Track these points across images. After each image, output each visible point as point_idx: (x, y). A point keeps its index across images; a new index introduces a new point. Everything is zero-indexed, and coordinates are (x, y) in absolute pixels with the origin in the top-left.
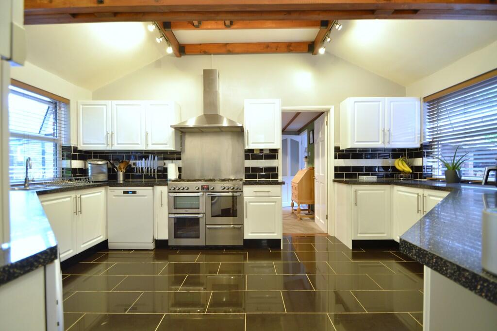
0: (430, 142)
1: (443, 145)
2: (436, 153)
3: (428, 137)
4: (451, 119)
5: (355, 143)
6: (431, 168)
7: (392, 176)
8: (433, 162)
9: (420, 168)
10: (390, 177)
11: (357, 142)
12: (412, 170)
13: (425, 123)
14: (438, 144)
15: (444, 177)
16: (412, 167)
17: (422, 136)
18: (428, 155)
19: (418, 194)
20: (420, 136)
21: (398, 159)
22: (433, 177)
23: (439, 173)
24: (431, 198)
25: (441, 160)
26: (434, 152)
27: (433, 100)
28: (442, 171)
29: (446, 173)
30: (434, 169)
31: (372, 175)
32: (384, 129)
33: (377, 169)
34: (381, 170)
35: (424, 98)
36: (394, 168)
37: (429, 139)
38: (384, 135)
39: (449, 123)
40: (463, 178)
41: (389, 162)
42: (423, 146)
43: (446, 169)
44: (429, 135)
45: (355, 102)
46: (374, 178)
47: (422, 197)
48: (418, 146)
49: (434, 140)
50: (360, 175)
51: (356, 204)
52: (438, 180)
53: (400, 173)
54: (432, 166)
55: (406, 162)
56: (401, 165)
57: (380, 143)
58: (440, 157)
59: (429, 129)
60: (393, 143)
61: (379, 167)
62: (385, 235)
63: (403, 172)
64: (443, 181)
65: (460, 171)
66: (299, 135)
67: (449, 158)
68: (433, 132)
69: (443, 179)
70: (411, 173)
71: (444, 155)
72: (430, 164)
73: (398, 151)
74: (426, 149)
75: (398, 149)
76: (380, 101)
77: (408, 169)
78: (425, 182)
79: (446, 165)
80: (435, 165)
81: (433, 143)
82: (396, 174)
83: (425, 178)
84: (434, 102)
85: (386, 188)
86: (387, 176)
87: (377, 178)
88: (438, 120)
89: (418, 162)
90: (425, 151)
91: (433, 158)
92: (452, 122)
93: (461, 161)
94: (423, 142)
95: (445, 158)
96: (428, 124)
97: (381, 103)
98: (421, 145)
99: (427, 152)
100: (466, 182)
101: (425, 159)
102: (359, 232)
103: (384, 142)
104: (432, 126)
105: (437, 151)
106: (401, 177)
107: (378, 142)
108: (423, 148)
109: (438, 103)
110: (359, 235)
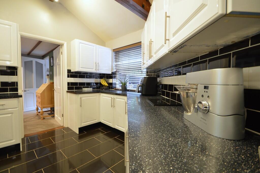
0: (115, 71)
1: (120, 73)
2: (117, 77)
3: (114, 69)
4: (123, 62)
5: (80, 69)
6: (115, 84)
7: (99, 88)
8: (116, 81)
9: (111, 84)
11: (81, 68)
12: (108, 84)
14: (118, 73)
15: (121, 88)
16: (108, 83)
18: (115, 77)
19: (112, 98)
20: (111, 68)
21: (102, 79)
22: (116, 88)
23: (118, 86)
24: (117, 99)
25: (120, 80)
26: (116, 76)
27: (117, 52)
28: (120, 85)
29: (122, 86)
30: (117, 84)
31: (90, 88)
32: (96, 62)
33: (92, 84)
35: (113, 50)
36: (100, 83)
37: (115, 70)
38: (96, 65)
40: (128, 89)
41: (98, 80)
43: (121, 84)
44: (115, 68)
45: (80, 43)
47: (113, 99)
48: (110, 73)
49: (117, 71)
51: (81, 106)
52: (118, 90)
53: (103, 86)
54: (116, 83)
55: (105, 81)
56: (104, 82)
57: (94, 70)
58: (119, 79)
59: (115, 65)
60: (100, 70)
61: (93, 83)
62: (97, 120)
63: (105, 86)
64: (120, 90)
65: (126, 85)
66: (43, 59)
67: (123, 80)
68: (117, 67)
70: (108, 86)
71: (121, 78)
72: (115, 82)
73: (102, 75)
74: (114, 75)
75: (102, 74)
76: (94, 46)
77: (106, 84)
80: (117, 83)
81: (116, 72)
82: (101, 86)
83: (113, 89)
85: (97, 95)
86: (97, 88)
87: (93, 89)
88: (118, 61)
89: (111, 81)
90: (113, 75)
91: (117, 79)
93: (127, 81)
94: (113, 71)
96: (114, 63)
97: (94, 47)
98: (112, 72)
99: (114, 76)
100: (128, 90)
101: (113, 79)
102: (83, 122)
103: (96, 70)
104: (116, 64)
106: (104, 88)
107: (93, 69)
108: (113, 74)
109: (119, 53)
110: (83, 124)
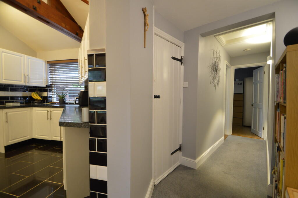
0: (51, 84)
1: (57, 87)
2: (54, 90)
3: (50, 82)
4: (60, 75)
6: (51, 97)
7: (29, 102)
8: (52, 94)
9: (46, 98)
10: (29, 103)
11: (4, 80)
12: (42, 98)
13: (48, 74)
14: (54, 86)
15: (58, 102)
16: (41, 97)
17: (47, 81)
18: (50, 91)
19: (47, 111)
20: (45, 80)
21: (34, 93)
22: (53, 102)
23: (55, 100)
24: (54, 112)
25: (57, 94)
26: (53, 89)
27: (52, 64)
28: (57, 99)
29: (59, 100)
30: (53, 98)
31: (16, 102)
32: (25, 74)
33: (19, 98)
34: (22, 99)
35: (47, 61)
36: (31, 98)
37: (50, 83)
38: (25, 77)
39: (59, 76)
40: (66, 102)
41: (27, 94)
42: (47, 86)
43: (59, 98)
44: (50, 81)
45: (3, 52)
46: (18, 104)
47: (49, 112)
48: (45, 86)
49: (53, 84)
50: (6, 102)
51: (7, 122)
52: (55, 103)
53: (35, 101)
54: (52, 97)
55: (38, 94)
56: (35, 96)
57: (22, 82)
58: (55, 92)
59: (50, 78)
60: (30, 83)
61: (21, 97)
62: (28, 137)
63: (37, 100)
64: (58, 103)
65: (65, 98)
67: (60, 93)
68: (52, 79)
69: (57, 103)
70: (41, 100)
71: (58, 91)
72: (51, 95)
73: (33, 88)
74: (49, 88)
75: (33, 86)
76: (21, 56)
77: (39, 98)
78: (49, 104)
79: (59, 96)
80: (54, 96)
81: (52, 85)
82: (32, 101)
83: (49, 103)
84: (52, 65)
85: (28, 109)
86: (26, 103)
87: (21, 104)
88: (55, 74)
89: (45, 94)
90: (48, 89)
91: (53, 93)
92: (61, 76)
93: (65, 95)
94: (47, 84)
95: (59, 93)
96: (50, 75)
97: (22, 58)
98: (46, 85)
99: (49, 90)
100: (67, 104)
101: (49, 93)
102: (10, 139)
103: (25, 82)
104: (51, 77)
105: (54, 89)
106: (36, 102)
107: (21, 81)
108: (48, 87)
109: (54, 66)
110: (10, 142)
